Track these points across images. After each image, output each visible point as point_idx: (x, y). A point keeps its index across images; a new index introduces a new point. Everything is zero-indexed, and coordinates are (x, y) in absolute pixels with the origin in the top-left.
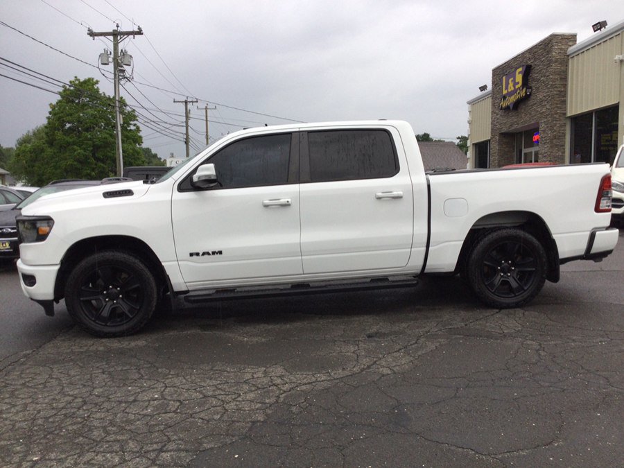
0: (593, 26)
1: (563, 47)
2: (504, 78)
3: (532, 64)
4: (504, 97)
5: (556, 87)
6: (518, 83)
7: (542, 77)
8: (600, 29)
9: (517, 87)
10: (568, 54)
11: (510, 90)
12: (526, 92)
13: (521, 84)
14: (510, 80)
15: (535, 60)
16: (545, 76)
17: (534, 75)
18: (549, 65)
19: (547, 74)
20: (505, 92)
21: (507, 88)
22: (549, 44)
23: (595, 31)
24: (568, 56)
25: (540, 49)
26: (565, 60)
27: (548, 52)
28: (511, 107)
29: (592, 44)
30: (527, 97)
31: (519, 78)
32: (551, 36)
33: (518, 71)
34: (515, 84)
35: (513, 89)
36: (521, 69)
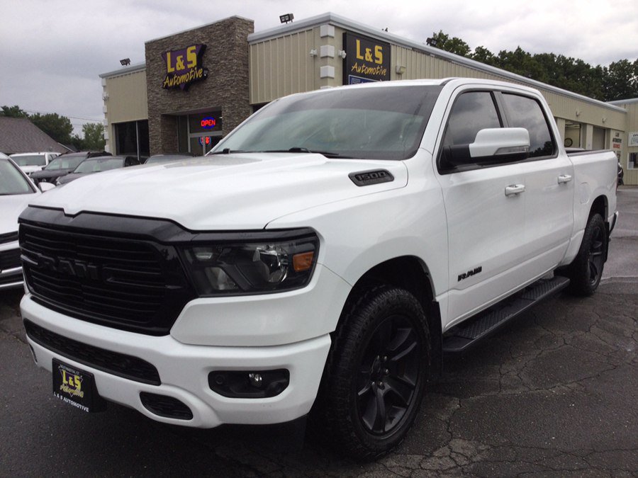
0: (281, 17)
1: (243, 32)
2: (169, 55)
3: (208, 45)
4: (171, 76)
5: (240, 73)
6: (191, 62)
7: (221, 59)
8: (286, 21)
9: (189, 66)
10: (249, 40)
11: (178, 69)
12: (203, 73)
13: (195, 63)
14: (179, 58)
15: (211, 40)
16: (226, 59)
17: (211, 56)
18: (231, 49)
19: (230, 58)
20: (170, 70)
21: (173, 65)
22: (229, 26)
23: (282, 22)
24: (248, 42)
25: (217, 30)
26: (246, 46)
27: (229, 35)
28: (182, 87)
29: (279, 34)
30: (204, 79)
31: (192, 57)
32: (232, 18)
33: (189, 50)
34: (186, 63)
35: (183, 68)
36: (194, 48)
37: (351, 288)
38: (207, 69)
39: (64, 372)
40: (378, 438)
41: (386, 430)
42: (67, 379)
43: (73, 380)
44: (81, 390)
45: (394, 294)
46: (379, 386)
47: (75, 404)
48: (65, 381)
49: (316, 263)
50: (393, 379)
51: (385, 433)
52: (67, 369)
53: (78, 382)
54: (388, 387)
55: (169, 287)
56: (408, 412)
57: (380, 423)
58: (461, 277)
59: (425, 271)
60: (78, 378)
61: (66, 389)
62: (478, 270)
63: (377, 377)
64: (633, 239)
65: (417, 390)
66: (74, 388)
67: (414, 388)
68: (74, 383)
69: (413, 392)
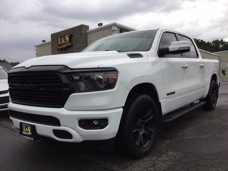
0: (98, 24)
1: (85, 30)
2: (59, 38)
3: (73, 34)
4: (60, 45)
5: (84, 43)
6: (67, 40)
7: (78, 39)
8: (100, 26)
9: (66, 42)
10: (87, 32)
11: (63, 43)
12: (71, 44)
13: (68, 41)
14: (63, 39)
15: (74, 33)
16: (79, 39)
17: (74, 38)
18: (81, 35)
19: (81, 38)
20: (60, 43)
21: (61, 41)
22: (80, 28)
23: (99, 26)
24: (87, 33)
25: (76, 29)
26: (86, 34)
27: (81, 31)
28: (64, 49)
29: (98, 30)
30: (71, 46)
31: (67, 39)
32: (81, 25)
33: (66, 36)
34: (65, 41)
35: (64, 42)
36: (68, 35)
37: (130, 91)
38: (73, 43)
39: (24, 126)
40: (141, 149)
41: (144, 147)
42: (25, 129)
43: (28, 129)
44: (31, 132)
45: (144, 96)
46: (140, 131)
47: (28, 138)
48: (24, 130)
49: (117, 81)
50: (146, 129)
51: (143, 148)
52: (25, 125)
53: (29, 129)
54: (143, 132)
55: (64, 89)
56: (151, 142)
57: (141, 144)
58: (168, 94)
59: (155, 90)
60: (30, 128)
61: (24, 133)
62: (174, 93)
63: (140, 128)
64: (226, 94)
65: (154, 133)
66: (28, 132)
67: (153, 133)
68: (28, 130)
69: (152, 134)
